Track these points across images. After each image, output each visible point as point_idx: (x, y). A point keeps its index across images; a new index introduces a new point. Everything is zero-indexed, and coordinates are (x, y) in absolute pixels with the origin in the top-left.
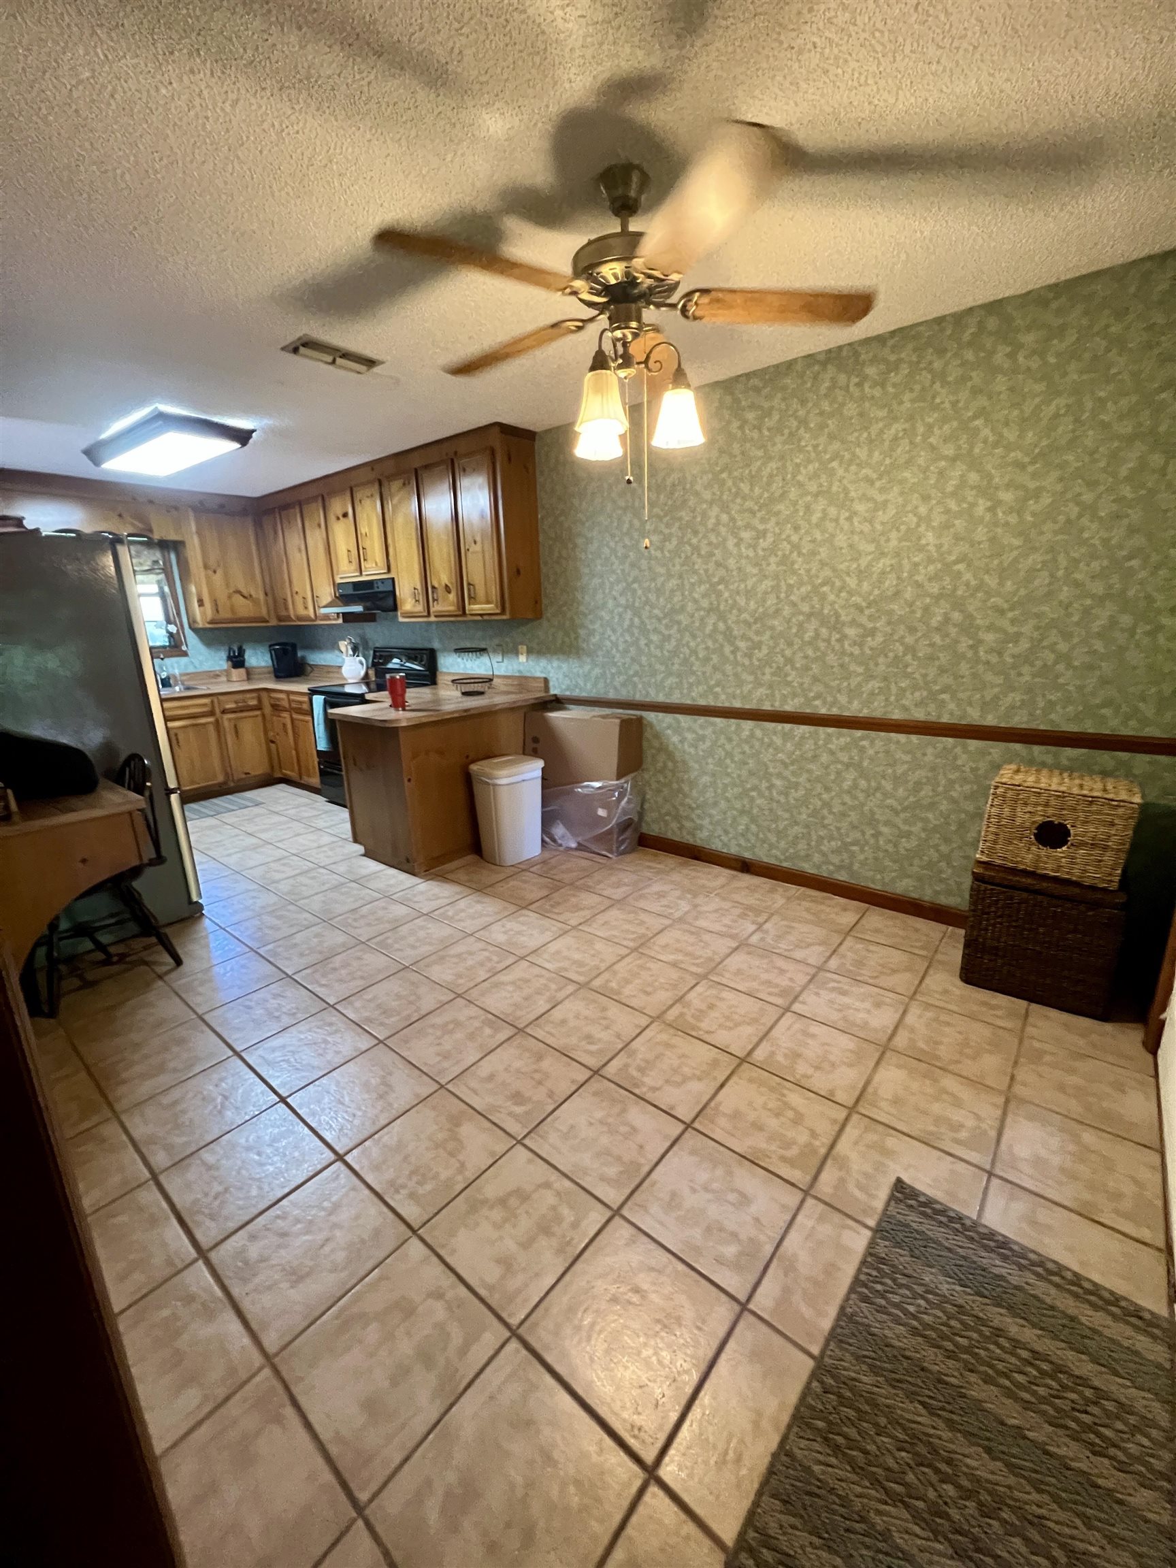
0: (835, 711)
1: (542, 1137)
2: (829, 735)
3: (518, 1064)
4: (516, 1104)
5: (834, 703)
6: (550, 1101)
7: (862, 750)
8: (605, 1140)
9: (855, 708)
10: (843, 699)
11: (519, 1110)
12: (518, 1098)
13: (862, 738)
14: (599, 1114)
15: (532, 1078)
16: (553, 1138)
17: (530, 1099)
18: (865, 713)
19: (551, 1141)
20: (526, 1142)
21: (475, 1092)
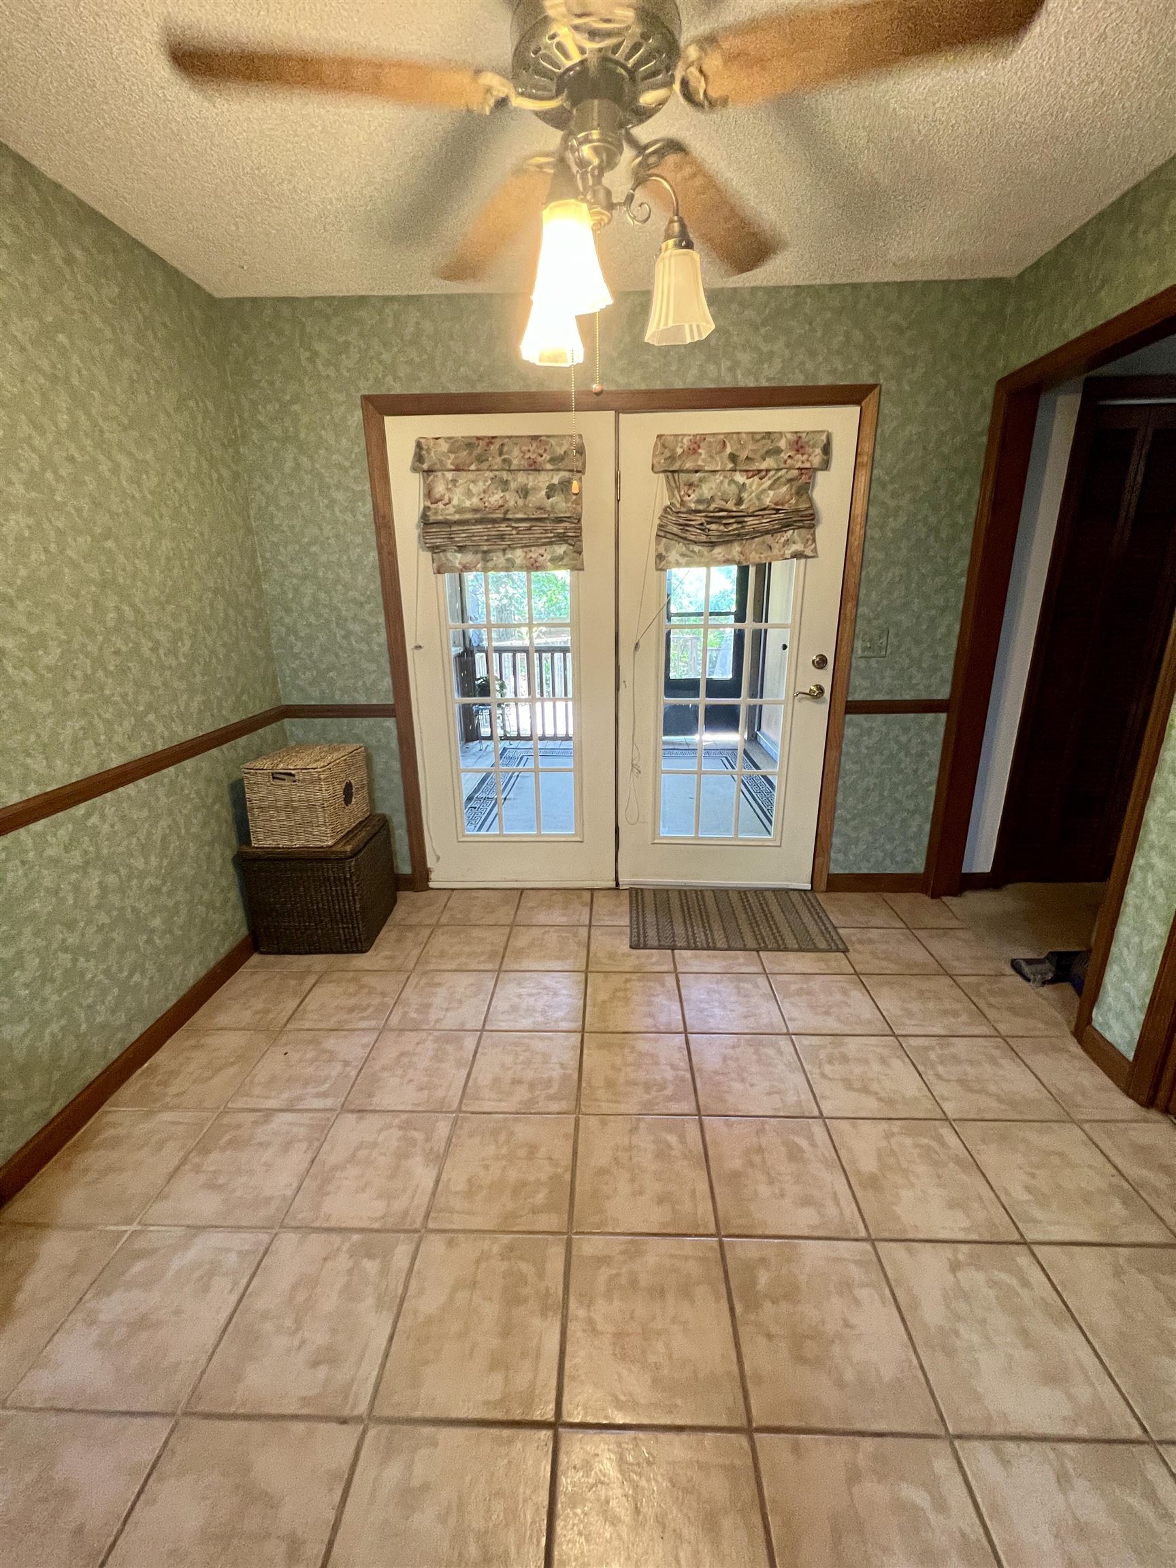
0: (33, 790)
1: (801, 1106)
2: (42, 835)
3: (764, 1190)
4: (802, 1151)
5: (25, 780)
6: (767, 1127)
7: (94, 833)
8: (754, 1068)
9: (64, 774)
10: (38, 764)
11: (803, 1143)
12: (795, 1154)
13: (88, 815)
14: (737, 1086)
15: (764, 1161)
16: (791, 1099)
17: (785, 1144)
18: (77, 774)
19: (795, 1098)
20: (816, 1113)
21: (835, 1197)
